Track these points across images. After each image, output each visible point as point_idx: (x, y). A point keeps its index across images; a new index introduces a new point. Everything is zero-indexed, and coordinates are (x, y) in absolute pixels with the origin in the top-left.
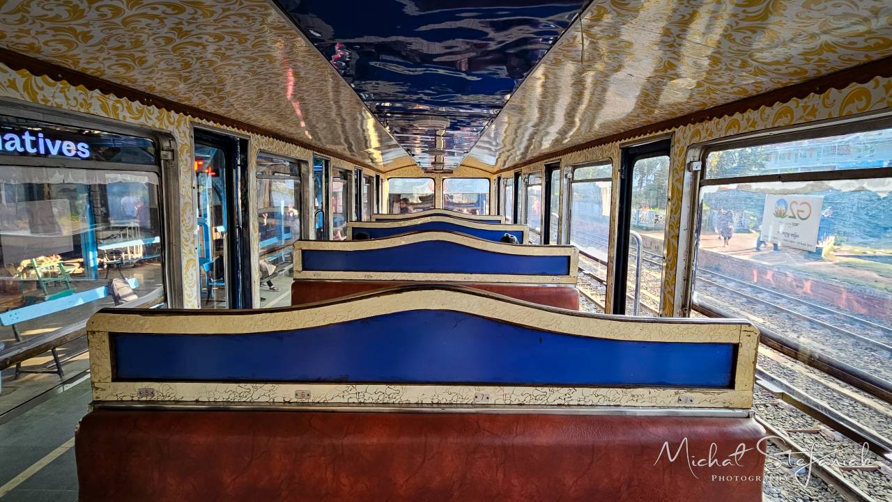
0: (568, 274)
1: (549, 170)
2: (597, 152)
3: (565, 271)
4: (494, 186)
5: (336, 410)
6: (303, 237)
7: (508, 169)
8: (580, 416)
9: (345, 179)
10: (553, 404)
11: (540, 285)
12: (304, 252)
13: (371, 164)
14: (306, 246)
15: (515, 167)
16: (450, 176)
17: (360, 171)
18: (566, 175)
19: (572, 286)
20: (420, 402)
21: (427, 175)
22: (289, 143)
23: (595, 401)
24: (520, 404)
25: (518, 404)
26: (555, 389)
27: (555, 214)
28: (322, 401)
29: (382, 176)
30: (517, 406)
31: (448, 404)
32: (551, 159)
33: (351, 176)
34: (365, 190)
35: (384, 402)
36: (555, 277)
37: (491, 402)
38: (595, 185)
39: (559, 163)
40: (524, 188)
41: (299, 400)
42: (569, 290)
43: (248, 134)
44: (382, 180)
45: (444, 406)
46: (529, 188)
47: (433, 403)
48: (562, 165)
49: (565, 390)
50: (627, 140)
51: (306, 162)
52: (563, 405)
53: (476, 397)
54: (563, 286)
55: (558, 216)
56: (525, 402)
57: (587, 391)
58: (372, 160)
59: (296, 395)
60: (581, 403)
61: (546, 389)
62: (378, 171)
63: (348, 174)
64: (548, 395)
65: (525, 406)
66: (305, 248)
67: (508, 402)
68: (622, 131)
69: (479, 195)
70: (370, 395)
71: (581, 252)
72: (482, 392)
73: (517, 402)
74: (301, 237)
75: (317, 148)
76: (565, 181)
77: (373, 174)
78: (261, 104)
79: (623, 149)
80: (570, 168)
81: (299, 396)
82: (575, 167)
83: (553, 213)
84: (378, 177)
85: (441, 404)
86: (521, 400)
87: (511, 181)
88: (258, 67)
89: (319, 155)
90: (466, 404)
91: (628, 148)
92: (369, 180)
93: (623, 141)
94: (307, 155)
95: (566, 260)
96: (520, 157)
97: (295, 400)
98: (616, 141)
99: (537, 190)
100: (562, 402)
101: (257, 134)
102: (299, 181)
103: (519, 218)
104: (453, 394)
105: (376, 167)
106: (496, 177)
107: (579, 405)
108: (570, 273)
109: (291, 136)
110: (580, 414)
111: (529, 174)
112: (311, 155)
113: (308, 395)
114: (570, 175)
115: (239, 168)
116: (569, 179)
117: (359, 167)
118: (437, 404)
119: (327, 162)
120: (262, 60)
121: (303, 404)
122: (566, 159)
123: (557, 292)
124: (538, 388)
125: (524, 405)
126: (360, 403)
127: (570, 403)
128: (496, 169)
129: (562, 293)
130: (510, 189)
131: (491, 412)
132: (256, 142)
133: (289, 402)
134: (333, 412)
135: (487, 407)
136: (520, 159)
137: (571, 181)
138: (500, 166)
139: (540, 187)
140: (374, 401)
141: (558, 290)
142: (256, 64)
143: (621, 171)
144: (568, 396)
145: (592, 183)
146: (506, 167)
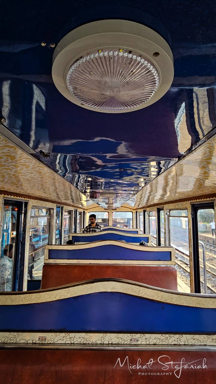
0: (171, 260)
1: (159, 211)
2: (179, 205)
3: (169, 258)
4: (134, 215)
5: (59, 348)
6: (50, 244)
7: (141, 208)
8: (186, 351)
9: (70, 214)
10: (171, 344)
11: (158, 266)
12: (49, 250)
13: (81, 207)
14: (50, 247)
15: (143, 208)
16: (115, 211)
17: (77, 210)
18: (167, 213)
19: (173, 266)
20: (102, 343)
21: (105, 211)
22: (46, 201)
23: (193, 342)
24: (154, 344)
25: (153, 344)
26: (172, 335)
27: (162, 230)
28: (52, 343)
29: (86, 211)
30: (152, 345)
31: (117, 344)
32: (159, 206)
33: (72, 213)
34: (78, 217)
35: (84, 343)
36: (165, 262)
37: (139, 343)
38: (180, 219)
39: (163, 208)
40: (148, 217)
41: (40, 342)
42: (172, 268)
43: (28, 200)
44: (86, 213)
45: (115, 345)
46: (150, 217)
47: (109, 344)
48: (164, 209)
49: (177, 336)
50: (193, 201)
51: (53, 209)
52: (177, 345)
53: (131, 340)
54: (168, 266)
55: (164, 231)
56: (157, 343)
57: (189, 336)
58: (82, 205)
59: (39, 339)
60: (186, 343)
61: (167, 335)
62: (84, 209)
63: (71, 212)
64: (168, 339)
65: (156, 346)
66: (50, 249)
67: (148, 343)
68: (191, 197)
69: (128, 219)
70: (77, 339)
71: (176, 249)
72: (134, 337)
73: (152, 343)
74: (49, 243)
75: (58, 202)
76: (166, 216)
77: (82, 211)
78: (34, 188)
79: (192, 205)
80: (168, 211)
81: (41, 339)
82: (170, 210)
83: (161, 229)
84: (84, 212)
85: (113, 344)
86: (155, 341)
87: (142, 213)
88: (34, 176)
89: (59, 205)
90: (126, 344)
91: (194, 204)
92: (80, 213)
93: (191, 201)
94: (54, 206)
95: (169, 253)
96: (145, 204)
97: (38, 342)
98: (188, 201)
99: (153, 218)
100: (176, 343)
101: (32, 199)
102: (49, 217)
103: (146, 231)
104: (120, 338)
105: (83, 208)
106: (135, 211)
107: (185, 345)
108: (172, 260)
109: (47, 199)
110: (186, 350)
111: (150, 211)
112: (56, 206)
113: (45, 339)
114: (168, 213)
115: (23, 214)
116: (168, 215)
117: (76, 209)
118: (111, 344)
119: (62, 208)
120: (36, 173)
121: (42, 344)
122: (166, 206)
123: (166, 269)
124: (163, 335)
125: (156, 344)
126: (71, 343)
127: (180, 344)
128: (135, 208)
129: (169, 269)
130: (142, 217)
131: (139, 350)
132: (31, 203)
133: (35, 343)
134: (57, 349)
135: (137, 346)
136: (145, 205)
137: (169, 216)
138: (136, 207)
139: (155, 218)
140: (79, 343)
141: (167, 268)
142: (33, 174)
143: (192, 214)
144: (179, 339)
145: (178, 218)
146: (139, 207)
